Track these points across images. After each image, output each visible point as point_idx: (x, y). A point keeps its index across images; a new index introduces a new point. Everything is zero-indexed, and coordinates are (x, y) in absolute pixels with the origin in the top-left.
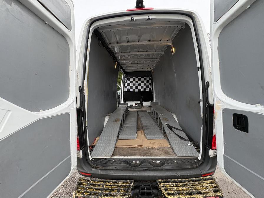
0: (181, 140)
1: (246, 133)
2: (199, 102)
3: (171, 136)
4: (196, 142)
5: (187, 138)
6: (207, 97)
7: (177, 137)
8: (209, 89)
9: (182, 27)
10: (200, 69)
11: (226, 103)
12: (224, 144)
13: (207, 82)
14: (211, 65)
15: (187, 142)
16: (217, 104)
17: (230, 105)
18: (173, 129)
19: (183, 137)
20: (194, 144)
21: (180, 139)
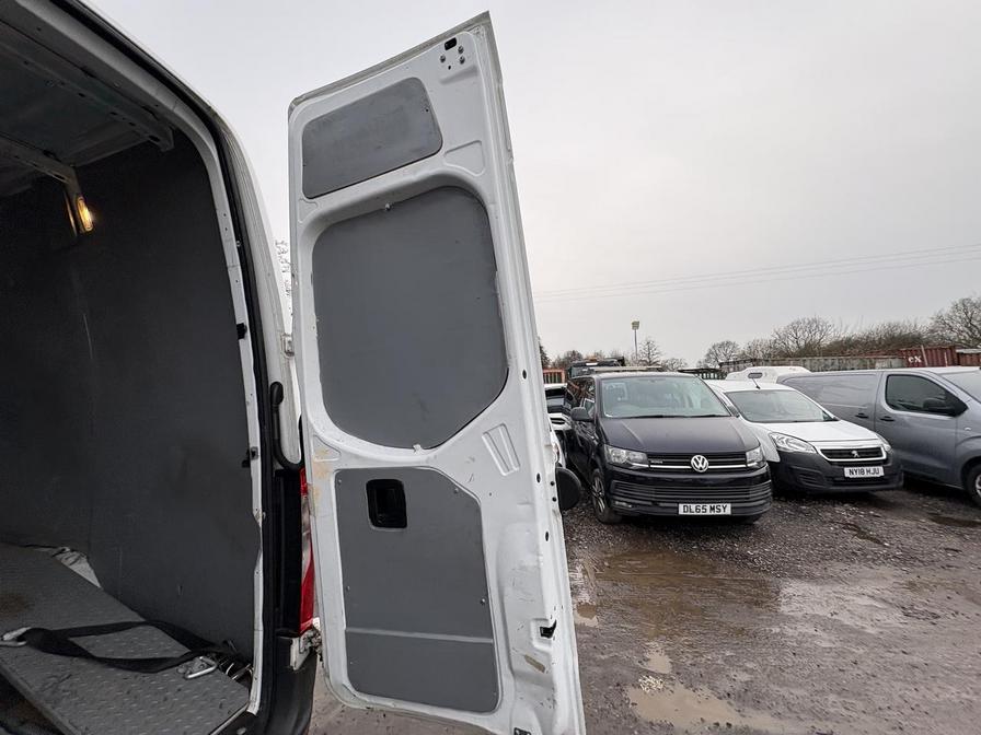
0: (147, 677)
1: (399, 530)
2: (244, 462)
3: (75, 693)
4: (225, 642)
5: (175, 649)
6: (276, 437)
7: (120, 674)
8: (283, 407)
9: (156, 139)
10: (248, 334)
11: (345, 452)
12: (345, 589)
13: (276, 383)
14: (294, 328)
15: (181, 670)
16: (316, 460)
17: (357, 457)
18: (81, 642)
19: (157, 655)
20: (218, 657)
21: (140, 675)
